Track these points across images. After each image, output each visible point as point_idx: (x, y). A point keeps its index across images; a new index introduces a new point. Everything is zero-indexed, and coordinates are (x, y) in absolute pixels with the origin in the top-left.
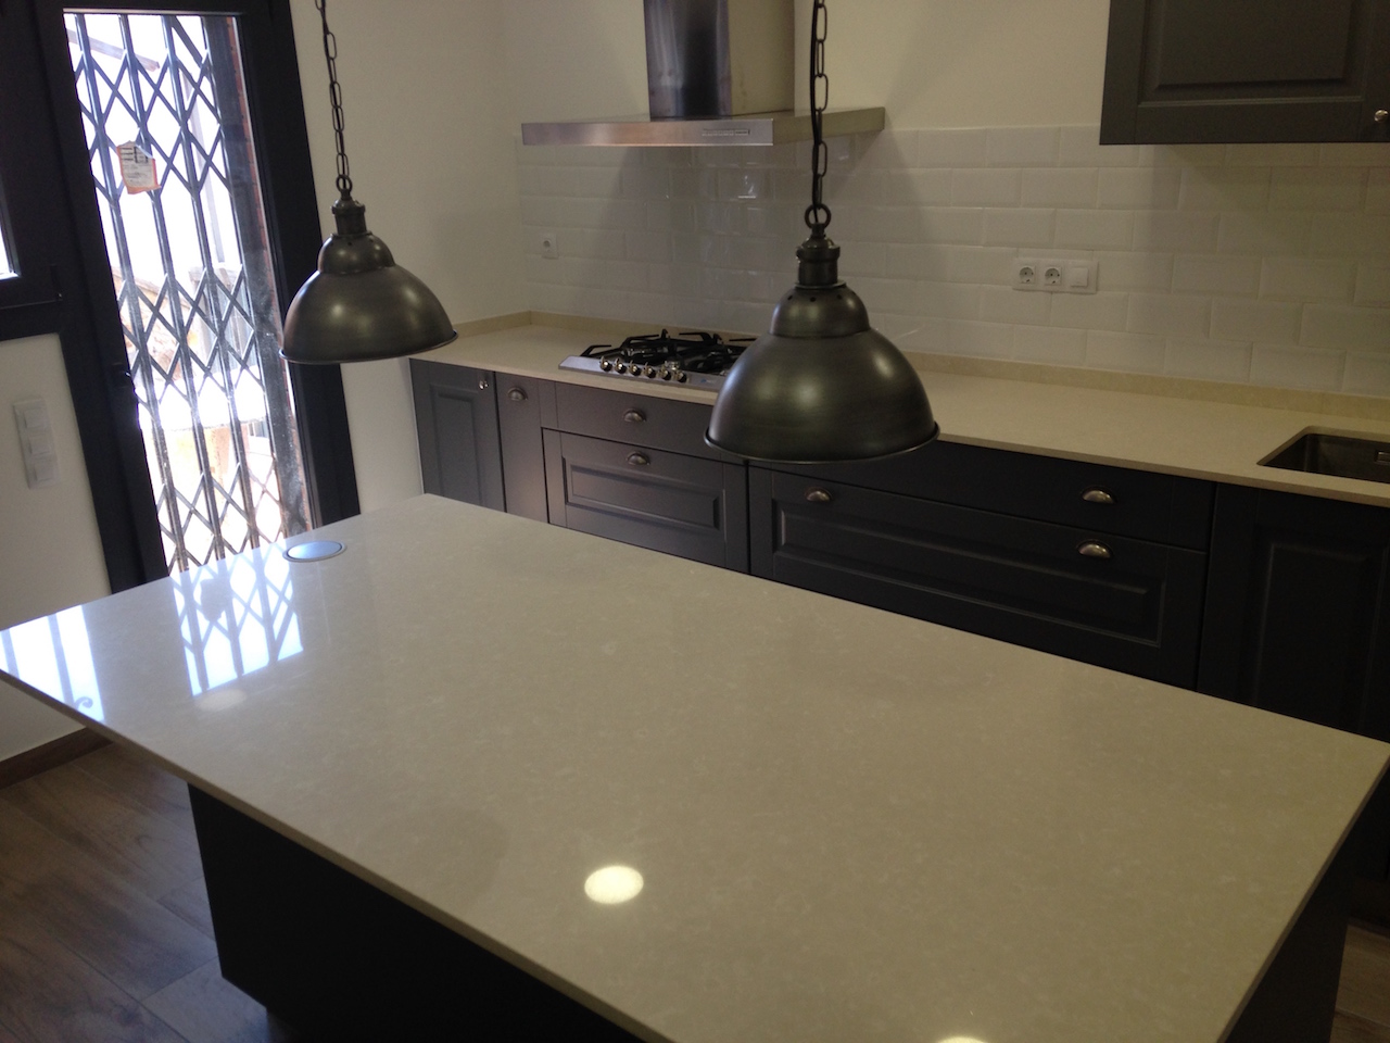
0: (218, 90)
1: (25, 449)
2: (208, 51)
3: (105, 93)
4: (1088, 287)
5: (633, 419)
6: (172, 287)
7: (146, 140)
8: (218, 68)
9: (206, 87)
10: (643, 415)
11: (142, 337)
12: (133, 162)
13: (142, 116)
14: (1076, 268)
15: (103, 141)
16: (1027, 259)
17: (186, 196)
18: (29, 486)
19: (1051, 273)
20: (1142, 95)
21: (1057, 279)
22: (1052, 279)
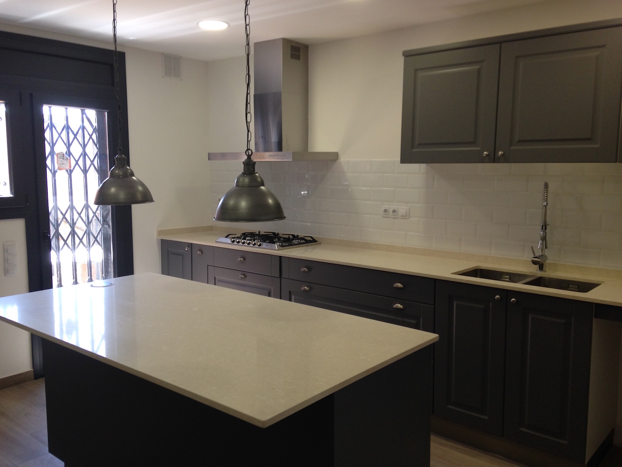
0: (99, 138)
1: (6, 261)
2: (96, 124)
3: (56, 136)
4: (406, 216)
5: (241, 260)
6: (72, 207)
7: (69, 153)
8: (99, 130)
9: (94, 137)
10: (244, 259)
11: (57, 225)
12: (62, 159)
13: (69, 145)
14: (402, 209)
15: (52, 153)
16: (386, 206)
17: (82, 175)
18: (5, 275)
19: (394, 211)
20: (413, 147)
21: (396, 214)
22: (395, 213)
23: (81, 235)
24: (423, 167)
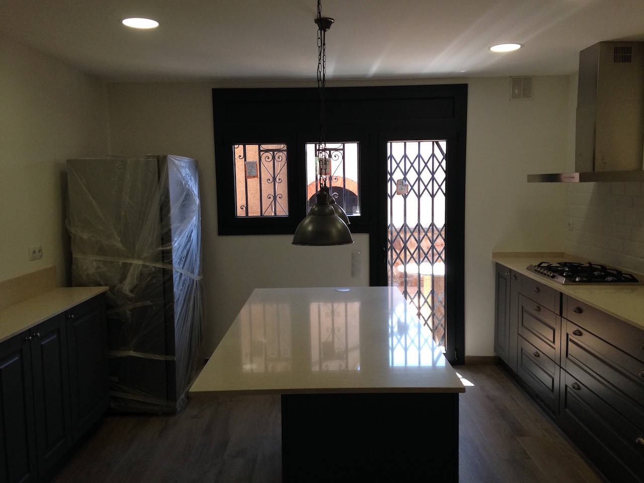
1: (353, 265)
3: (395, 165)
5: (536, 291)
10: (539, 290)
12: (401, 185)
15: (391, 179)
18: (352, 276)
23: (426, 251)
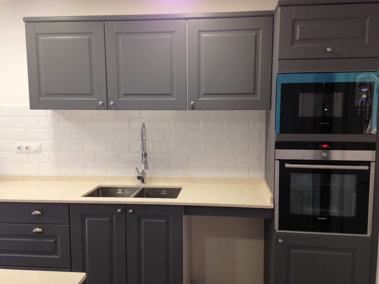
4: (38, 151)
14: (34, 146)
16: (19, 144)
19: (27, 148)
20: (40, 97)
21: (29, 150)
22: (27, 150)
24: (49, 112)
